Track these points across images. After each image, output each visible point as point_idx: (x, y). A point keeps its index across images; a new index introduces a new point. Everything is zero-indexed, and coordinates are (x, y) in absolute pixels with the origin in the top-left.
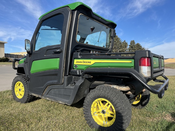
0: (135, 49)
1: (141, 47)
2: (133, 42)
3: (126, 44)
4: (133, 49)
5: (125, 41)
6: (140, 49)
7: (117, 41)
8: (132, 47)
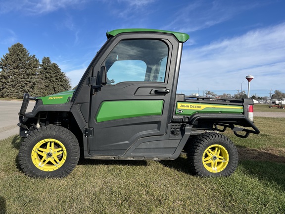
0: (50, 73)
1: (59, 69)
2: (46, 60)
3: (37, 61)
4: (47, 72)
5: (34, 56)
6: (58, 73)
7: (21, 55)
8: (46, 69)
